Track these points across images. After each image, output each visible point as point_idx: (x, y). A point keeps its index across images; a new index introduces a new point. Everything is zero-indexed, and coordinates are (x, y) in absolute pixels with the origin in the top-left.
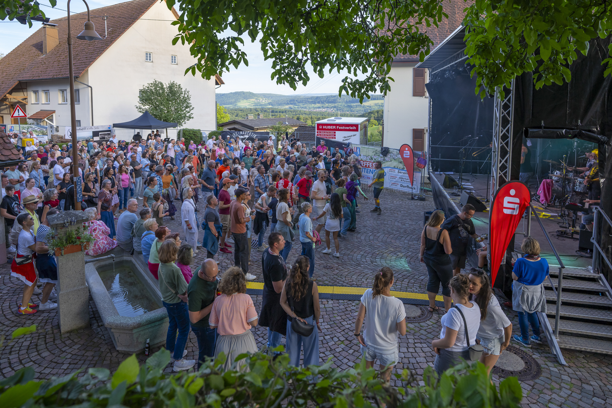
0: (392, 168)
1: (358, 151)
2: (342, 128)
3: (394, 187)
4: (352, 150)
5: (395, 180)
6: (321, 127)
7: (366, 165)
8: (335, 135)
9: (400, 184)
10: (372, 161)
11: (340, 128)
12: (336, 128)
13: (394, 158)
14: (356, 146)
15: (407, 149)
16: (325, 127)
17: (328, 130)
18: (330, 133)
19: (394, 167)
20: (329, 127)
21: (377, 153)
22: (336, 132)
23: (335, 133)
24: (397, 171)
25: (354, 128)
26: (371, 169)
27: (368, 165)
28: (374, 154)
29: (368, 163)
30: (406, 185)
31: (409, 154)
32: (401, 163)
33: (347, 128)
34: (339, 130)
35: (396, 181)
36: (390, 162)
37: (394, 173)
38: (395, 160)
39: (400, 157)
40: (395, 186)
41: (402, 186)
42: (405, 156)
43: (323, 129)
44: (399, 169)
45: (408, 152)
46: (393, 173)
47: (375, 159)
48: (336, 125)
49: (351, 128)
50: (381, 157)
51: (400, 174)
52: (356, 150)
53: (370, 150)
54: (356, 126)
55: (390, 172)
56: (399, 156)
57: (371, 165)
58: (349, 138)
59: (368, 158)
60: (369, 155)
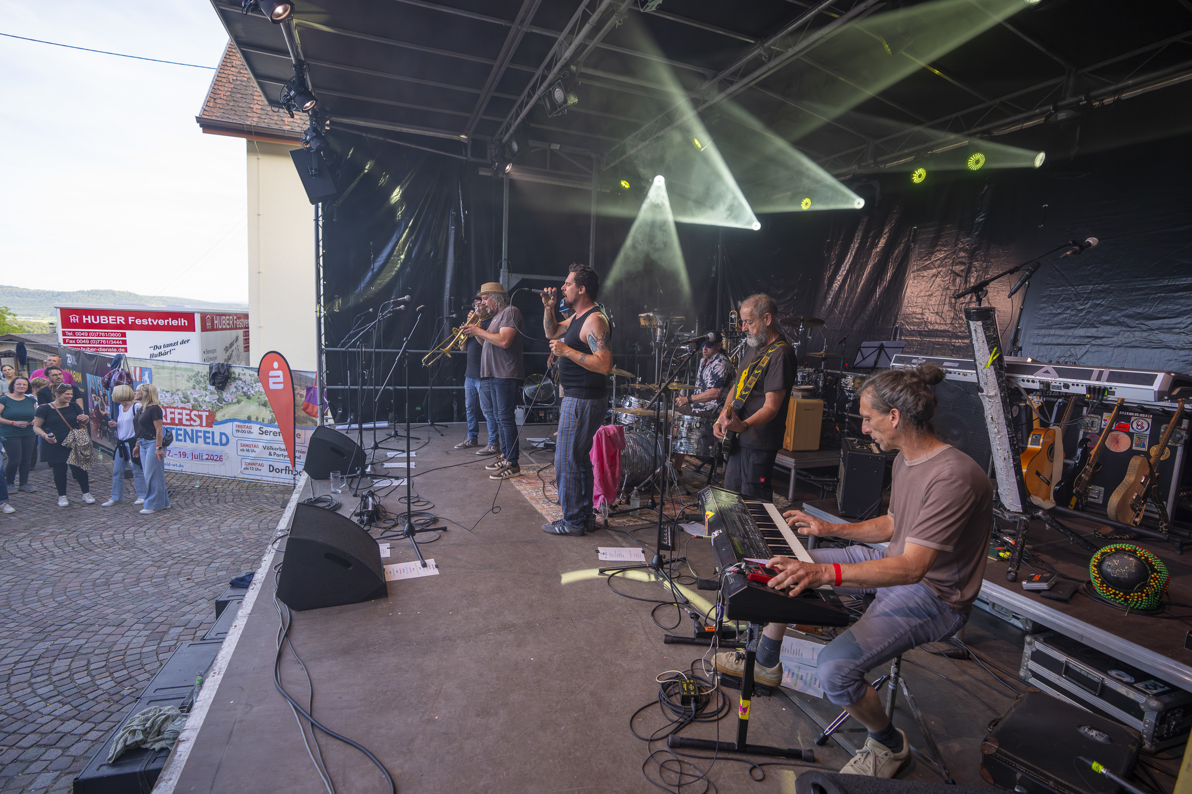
0: (244, 421)
1: (146, 377)
2: (145, 322)
3: (251, 475)
4: (128, 375)
5: (253, 455)
6: (74, 319)
7: (173, 419)
8: (124, 342)
9: (266, 464)
10: (189, 406)
11: (138, 322)
12: (126, 320)
13: (245, 394)
14: (139, 364)
15: (276, 365)
16: (90, 319)
17: (100, 326)
18: (107, 335)
19: (249, 418)
20: (103, 319)
21: (199, 382)
22: (128, 332)
23: (124, 335)
24: (255, 428)
25: (183, 322)
26: (189, 429)
27: (177, 417)
28: (191, 384)
29: (177, 411)
30: (282, 466)
31: (281, 379)
32: (265, 405)
33: (161, 322)
34: (133, 327)
35: (255, 458)
36: (237, 406)
37: (250, 436)
38: (249, 398)
39: (262, 389)
40: (254, 472)
41: (272, 469)
42: (272, 387)
43: (81, 325)
44: (262, 423)
45: (280, 373)
46: (246, 435)
47: (196, 400)
48: (126, 314)
49: (175, 323)
50: (211, 393)
51: (264, 437)
52: (141, 376)
53: (178, 373)
54: (189, 316)
55: (240, 435)
56: (259, 387)
57: (185, 417)
58: (167, 349)
59: (177, 398)
60: (178, 390)
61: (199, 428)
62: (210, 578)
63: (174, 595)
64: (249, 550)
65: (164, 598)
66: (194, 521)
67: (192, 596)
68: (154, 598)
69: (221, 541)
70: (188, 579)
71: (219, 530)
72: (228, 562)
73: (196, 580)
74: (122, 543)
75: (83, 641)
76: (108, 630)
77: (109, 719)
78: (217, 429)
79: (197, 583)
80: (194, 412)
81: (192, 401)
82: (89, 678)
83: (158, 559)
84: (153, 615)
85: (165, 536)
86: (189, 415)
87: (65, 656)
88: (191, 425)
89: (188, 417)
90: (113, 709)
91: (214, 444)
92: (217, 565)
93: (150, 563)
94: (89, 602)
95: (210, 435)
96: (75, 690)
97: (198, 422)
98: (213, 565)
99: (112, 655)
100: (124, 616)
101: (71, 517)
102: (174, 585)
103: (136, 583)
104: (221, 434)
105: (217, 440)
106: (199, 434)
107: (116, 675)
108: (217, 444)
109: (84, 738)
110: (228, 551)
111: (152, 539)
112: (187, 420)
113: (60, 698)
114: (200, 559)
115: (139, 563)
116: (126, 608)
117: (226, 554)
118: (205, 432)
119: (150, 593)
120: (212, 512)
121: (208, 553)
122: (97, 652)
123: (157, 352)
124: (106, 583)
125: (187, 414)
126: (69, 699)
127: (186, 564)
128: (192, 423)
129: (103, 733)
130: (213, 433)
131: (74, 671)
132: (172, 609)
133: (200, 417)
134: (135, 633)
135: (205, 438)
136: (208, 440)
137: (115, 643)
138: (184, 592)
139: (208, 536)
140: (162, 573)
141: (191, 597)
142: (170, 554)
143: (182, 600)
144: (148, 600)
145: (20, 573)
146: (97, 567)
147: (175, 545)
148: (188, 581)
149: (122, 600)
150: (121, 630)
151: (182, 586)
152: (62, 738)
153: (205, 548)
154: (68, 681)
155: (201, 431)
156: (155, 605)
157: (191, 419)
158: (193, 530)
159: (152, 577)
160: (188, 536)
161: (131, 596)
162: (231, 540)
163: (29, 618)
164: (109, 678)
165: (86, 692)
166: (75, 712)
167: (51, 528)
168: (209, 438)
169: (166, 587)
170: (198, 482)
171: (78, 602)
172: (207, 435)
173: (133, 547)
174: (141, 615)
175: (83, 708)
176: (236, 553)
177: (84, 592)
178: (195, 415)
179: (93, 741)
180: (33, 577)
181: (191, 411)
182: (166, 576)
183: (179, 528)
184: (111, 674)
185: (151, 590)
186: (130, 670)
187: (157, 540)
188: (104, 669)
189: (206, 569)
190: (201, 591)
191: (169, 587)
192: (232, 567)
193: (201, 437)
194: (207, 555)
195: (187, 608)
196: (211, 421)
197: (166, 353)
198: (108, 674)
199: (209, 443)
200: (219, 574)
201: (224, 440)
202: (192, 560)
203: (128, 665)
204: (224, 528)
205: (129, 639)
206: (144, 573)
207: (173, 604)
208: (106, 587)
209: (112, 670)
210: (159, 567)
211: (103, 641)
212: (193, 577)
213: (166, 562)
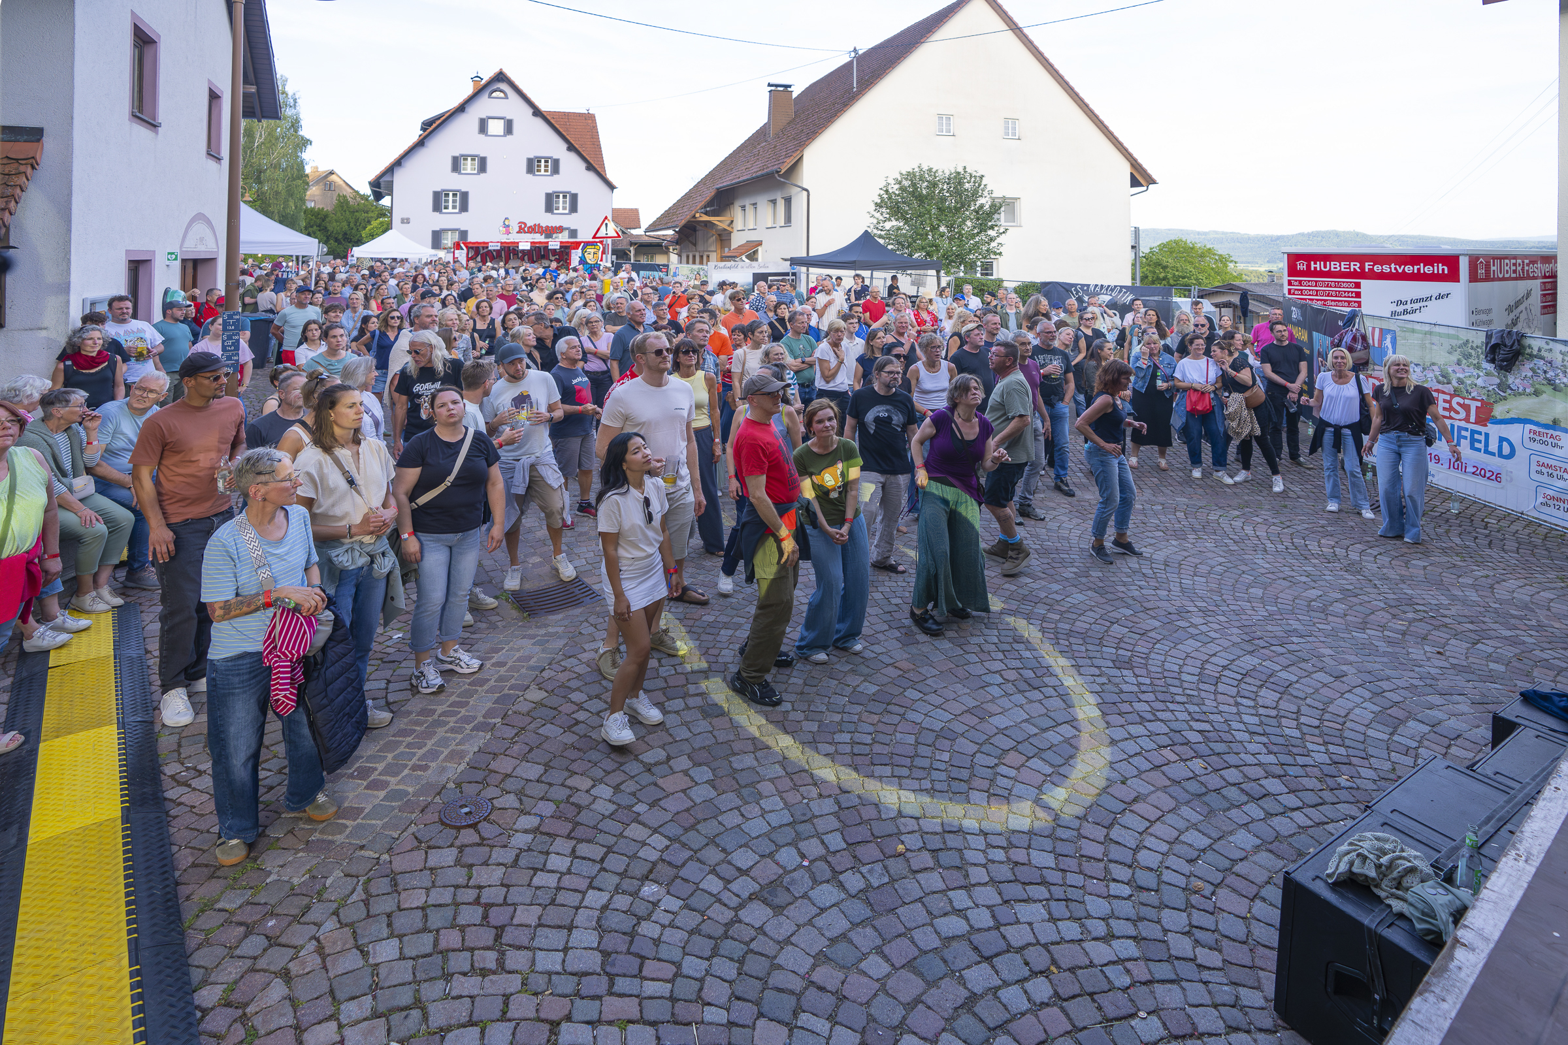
0: (1546, 426)
2: (1389, 269)
5: (1557, 484)
6: (1301, 266)
8: (1358, 295)
10: (1449, 388)
12: (1362, 268)
14: (1378, 324)
16: (1318, 265)
17: (1331, 274)
18: (1338, 285)
21: (1466, 356)
23: (1358, 285)
25: (1441, 268)
28: (1454, 358)
33: (1409, 269)
36: (1534, 400)
37: (1557, 451)
43: (1308, 273)
46: (1549, 449)
48: (1364, 257)
50: (1489, 374)
53: (1437, 339)
54: (1451, 261)
55: (1536, 447)
58: (1416, 306)
59: (1431, 375)
60: (1433, 364)
61: (1463, 424)
62: (1475, 666)
63: (1417, 669)
64: (1550, 646)
65: (1401, 667)
66: (1449, 565)
67: (1446, 683)
68: (1385, 660)
69: (1496, 611)
70: (1439, 653)
71: (1493, 593)
72: (1508, 652)
73: (1452, 660)
74: (1346, 563)
75: (1294, 679)
76: (1320, 676)
77: (1319, 808)
78: (1494, 431)
79: (1454, 666)
80: (1456, 400)
81: (1454, 383)
82: (1297, 734)
83: (1393, 603)
84: (1385, 685)
85: (1403, 572)
86: (1449, 402)
87: (1273, 687)
88: (1451, 418)
89: (1447, 405)
90: (1328, 796)
91: (1487, 452)
92: (1490, 650)
93: (1382, 605)
94: (1302, 627)
95: (1482, 438)
96: (1281, 740)
97: (1463, 414)
98: (1479, 646)
99: (1327, 716)
100: (1344, 668)
101: (1285, 507)
102: (1416, 653)
103: (1361, 626)
104: (1502, 440)
105: (1493, 447)
106: (1463, 433)
107: (1331, 748)
108: (1493, 454)
109: (1289, 814)
110: (1508, 633)
111: (1385, 571)
112: (1444, 409)
113: (1264, 739)
114: (1459, 628)
115: (1366, 598)
116: (1347, 657)
117: (1506, 638)
118: (1473, 432)
119: (1381, 650)
120: (1480, 559)
121: (1472, 623)
122: (1309, 701)
123: (1401, 308)
124: (1324, 610)
125: (1445, 401)
126: (1275, 749)
127: (1437, 628)
128: (1453, 414)
129: (1312, 823)
130: (1487, 435)
131: (1282, 713)
132: (1412, 688)
133: (1467, 408)
134: (1359, 700)
135: (1473, 441)
136: (1477, 445)
137: (1332, 701)
138: (1433, 671)
139: (1473, 596)
140: (1400, 627)
141: (1442, 684)
142: (1410, 602)
143: (1429, 681)
144: (1377, 659)
145: (1232, 558)
146: (1313, 584)
147: (1419, 592)
148: (1439, 656)
149: (1342, 644)
150: (1337, 685)
151: (1429, 659)
152: (1265, 796)
153: (1466, 612)
154: (1274, 722)
155: (1466, 430)
156: (1389, 672)
157: (1451, 409)
158: (1448, 578)
159: (1383, 627)
160: (1440, 584)
161: (1353, 642)
162: (1514, 617)
163: (1237, 618)
164: (1322, 749)
165: (1295, 750)
166: (1278, 771)
167: (1265, 514)
168: (1480, 442)
169: (1404, 651)
170: (1456, 505)
171: (1291, 622)
172: (1476, 436)
173: (1359, 572)
174: (1368, 678)
175: (1292, 771)
176: (1524, 643)
177: (1297, 611)
178: (1458, 403)
179: (1300, 827)
180: (1244, 568)
181: (1452, 396)
182: (1404, 634)
183: (1425, 568)
184: (1326, 743)
185: (1383, 646)
186: (1351, 752)
187: (1392, 574)
188: (1317, 732)
189: (1468, 649)
190: (1460, 681)
191: (1408, 653)
192: (1515, 664)
193: (1465, 438)
194: (1470, 626)
195: (1436, 700)
196: (1485, 416)
197: (1413, 311)
198: (1320, 740)
199: (1479, 450)
200: (1492, 666)
201: (1506, 450)
202: (1446, 625)
203: (1347, 742)
204: (1501, 592)
205: (1351, 705)
206: (1372, 617)
207: (1416, 682)
208: (1322, 615)
209: (1327, 739)
210: (1394, 616)
211: (1317, 690)
212: (1448, 654)
213: (1405, 612)
